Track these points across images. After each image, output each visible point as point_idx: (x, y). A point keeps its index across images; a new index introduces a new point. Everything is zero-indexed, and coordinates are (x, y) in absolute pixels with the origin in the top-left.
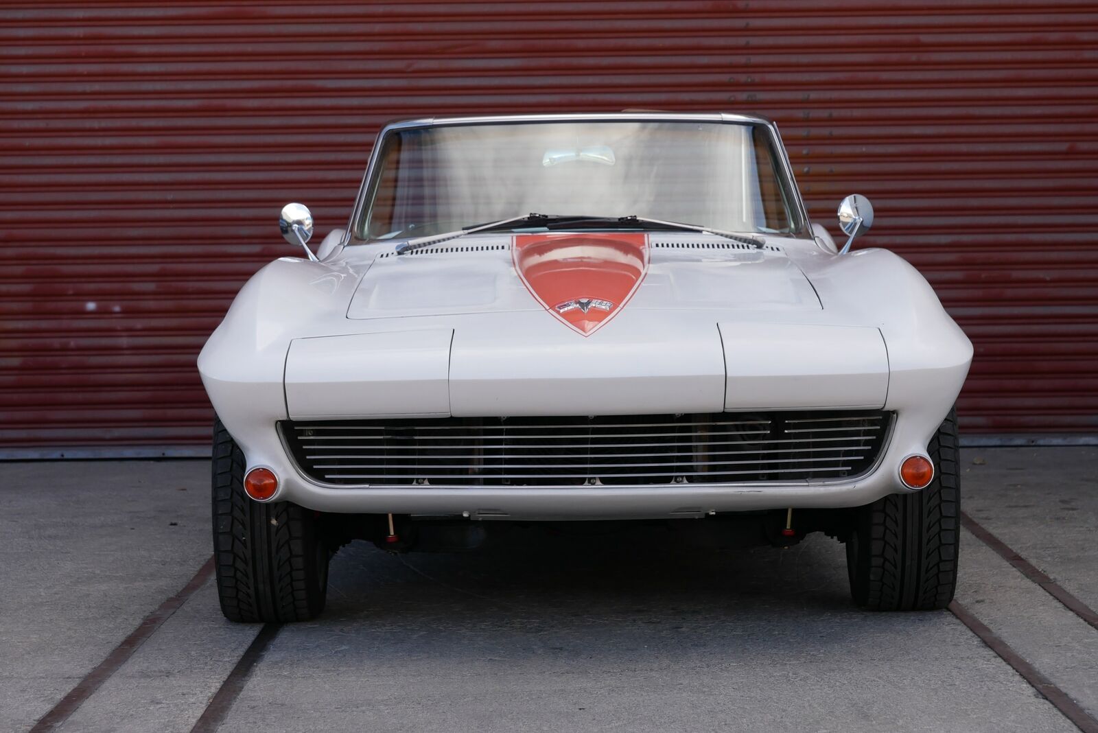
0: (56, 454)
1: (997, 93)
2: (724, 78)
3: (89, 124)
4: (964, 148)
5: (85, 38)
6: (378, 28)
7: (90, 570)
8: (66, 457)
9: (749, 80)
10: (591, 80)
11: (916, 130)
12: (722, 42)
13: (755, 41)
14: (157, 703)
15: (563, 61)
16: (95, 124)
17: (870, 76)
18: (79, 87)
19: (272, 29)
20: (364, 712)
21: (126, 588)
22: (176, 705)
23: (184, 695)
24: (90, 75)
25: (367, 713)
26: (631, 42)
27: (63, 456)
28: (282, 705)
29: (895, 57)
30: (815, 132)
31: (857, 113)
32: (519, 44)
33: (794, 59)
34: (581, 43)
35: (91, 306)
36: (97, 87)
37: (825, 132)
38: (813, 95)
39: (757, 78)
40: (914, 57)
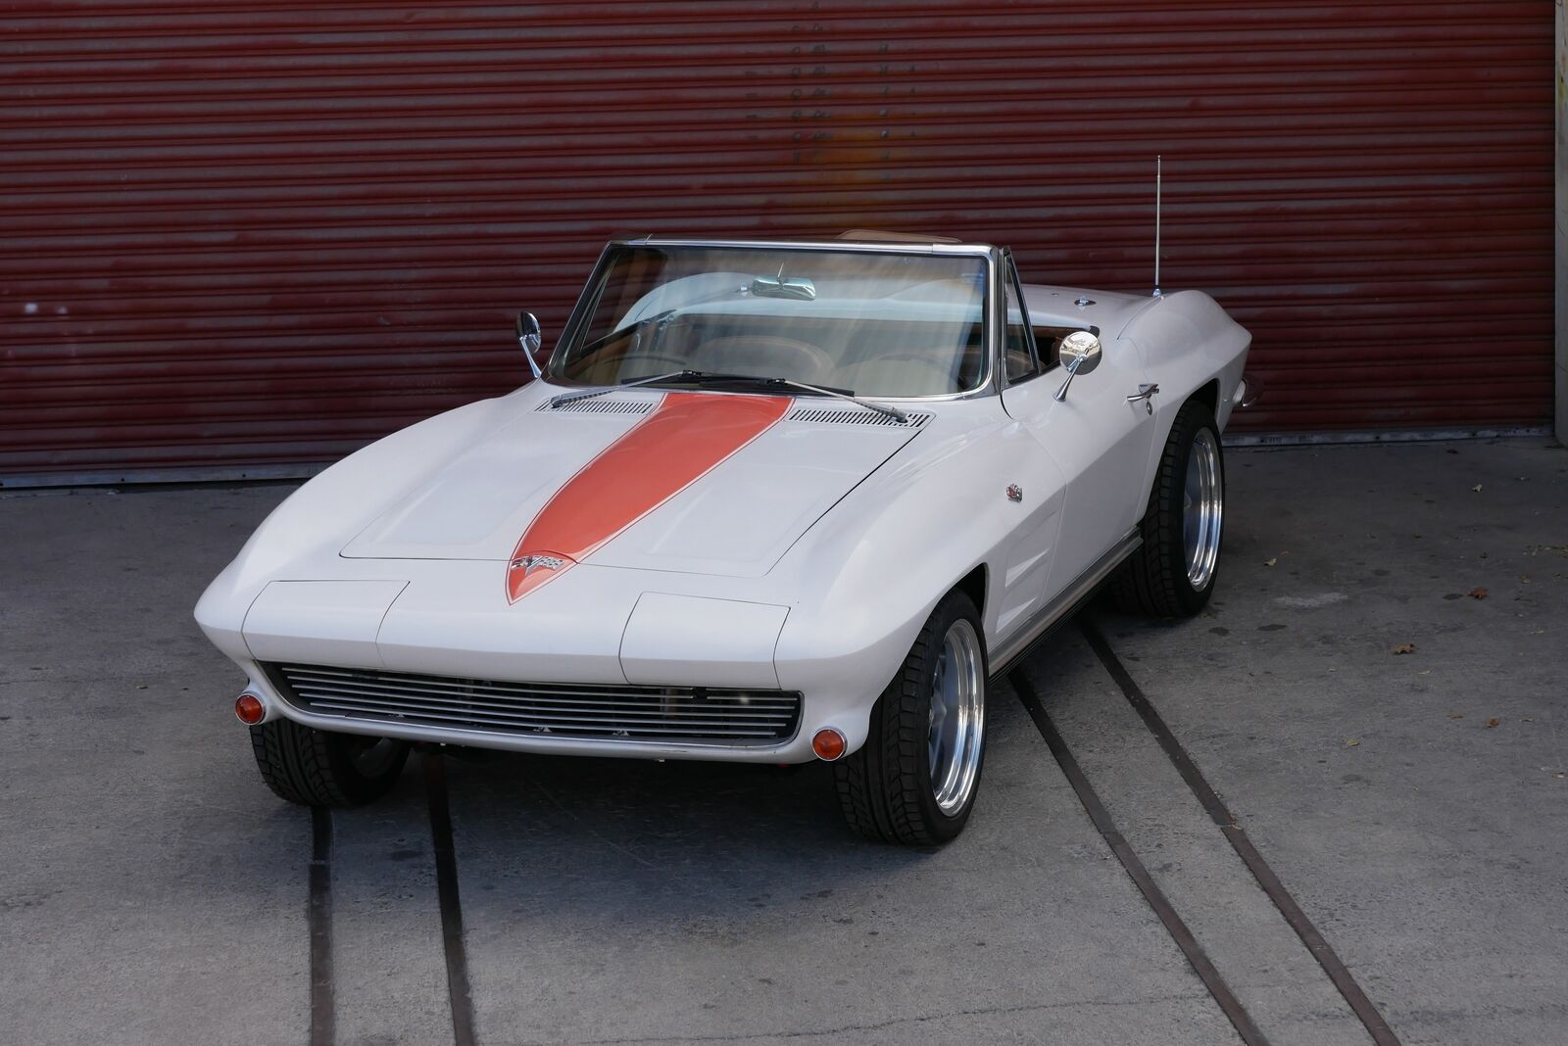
1: (1109, 40)
2: (787, 26)
3: (22, 91)
4: (1069, 105)
9: (817, 27)
10: (627, 31)
16: (31, 91)
24: (22, 32)
30: (894, 88)
31: (943, 66)
35: (31, 308)
37: (906, 88)
38: (893, 46)
39: (826, 25)
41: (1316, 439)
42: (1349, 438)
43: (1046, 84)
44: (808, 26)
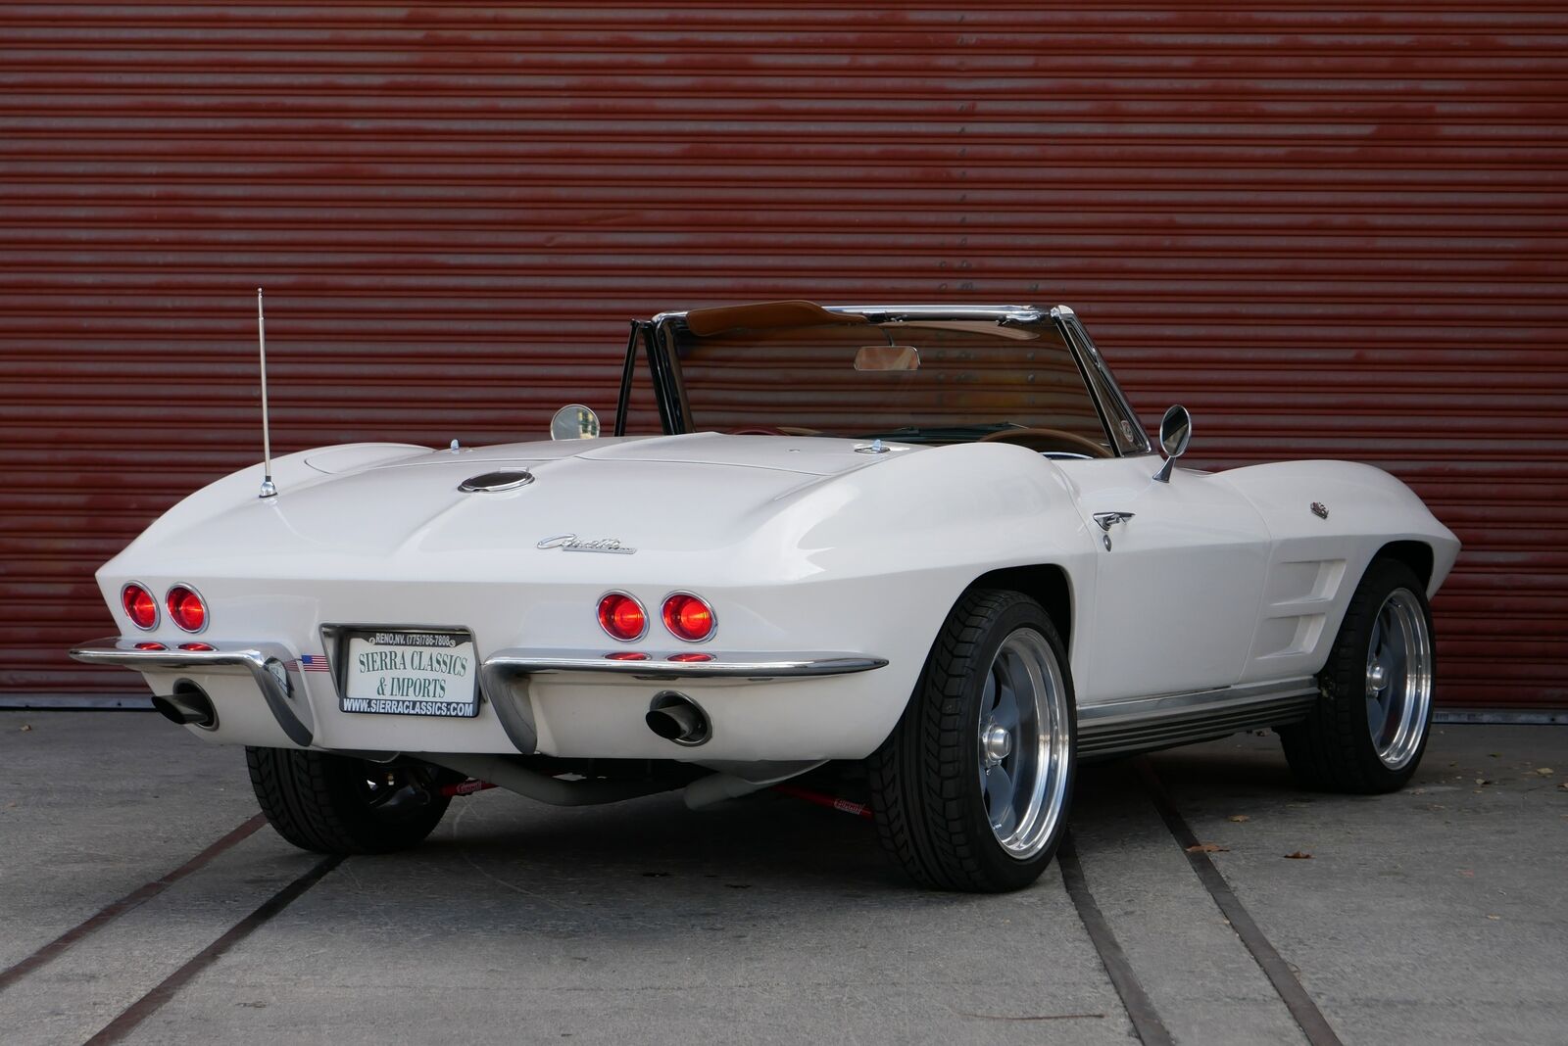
0: (112, 703)
1: (1267, 287)
2: (935, 262)
3: (160, 302)
4: (1226, 354)
5: (158, 198)
6: (513, 192)
7: (73, 846)
8: (123, 706)
9: (965, 265)
10: (770, 261)
11: (1168, 331)
12: (931, 218)
13: (972, 218)
14: (58, 1014)
15: (738, 238)
16: (168, 302)
17: (1113, 263)
18: (150, 258)
19: (384, 192)
20: (299, 1032)
21: (103, 870)
22: (79, 1017)
23: (95, 1004)
24: (162, 243)
25: (303, 1033)
26: (821, 216)
27: (119, 704)
28: (206, 1020)
29: (1143, 241)
32: (685, 215)
33: (1020, 240)
34: (760, 216)
36: (171, 258)
39: (974, 262)
40: (1167, 242)
41: (1486, 717)
42: (1523, 718)
43: (1202, 331)
44: (956, 262)
